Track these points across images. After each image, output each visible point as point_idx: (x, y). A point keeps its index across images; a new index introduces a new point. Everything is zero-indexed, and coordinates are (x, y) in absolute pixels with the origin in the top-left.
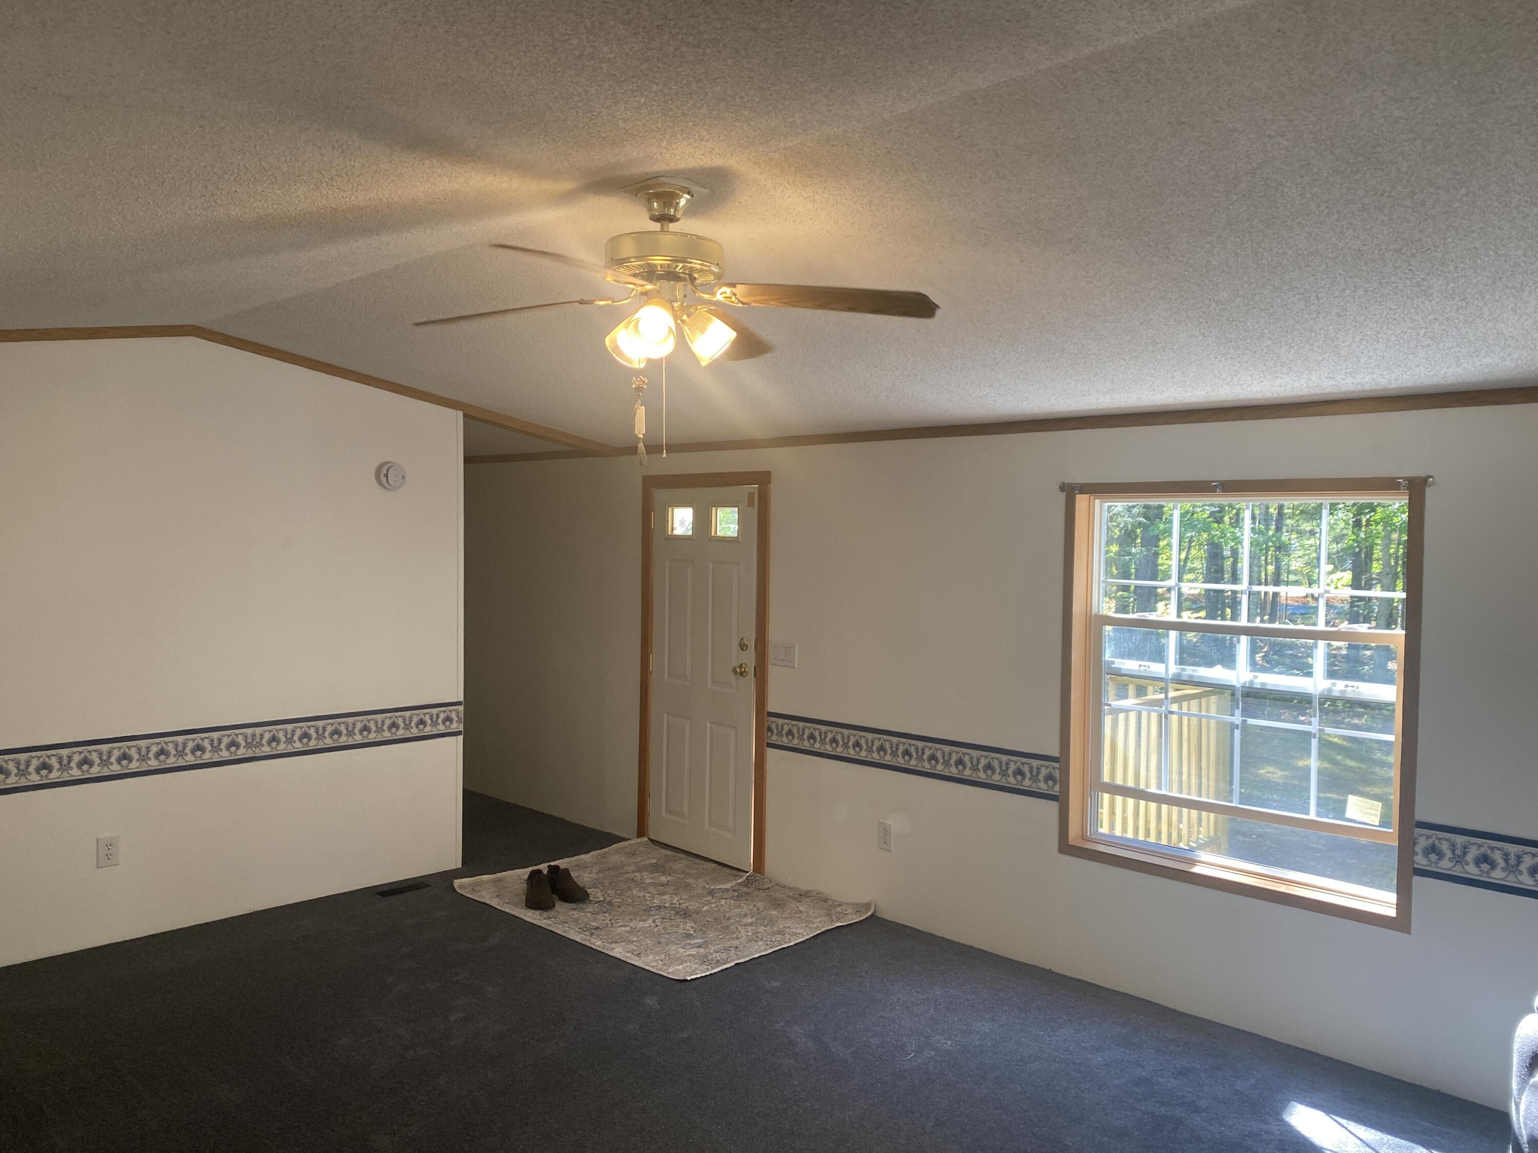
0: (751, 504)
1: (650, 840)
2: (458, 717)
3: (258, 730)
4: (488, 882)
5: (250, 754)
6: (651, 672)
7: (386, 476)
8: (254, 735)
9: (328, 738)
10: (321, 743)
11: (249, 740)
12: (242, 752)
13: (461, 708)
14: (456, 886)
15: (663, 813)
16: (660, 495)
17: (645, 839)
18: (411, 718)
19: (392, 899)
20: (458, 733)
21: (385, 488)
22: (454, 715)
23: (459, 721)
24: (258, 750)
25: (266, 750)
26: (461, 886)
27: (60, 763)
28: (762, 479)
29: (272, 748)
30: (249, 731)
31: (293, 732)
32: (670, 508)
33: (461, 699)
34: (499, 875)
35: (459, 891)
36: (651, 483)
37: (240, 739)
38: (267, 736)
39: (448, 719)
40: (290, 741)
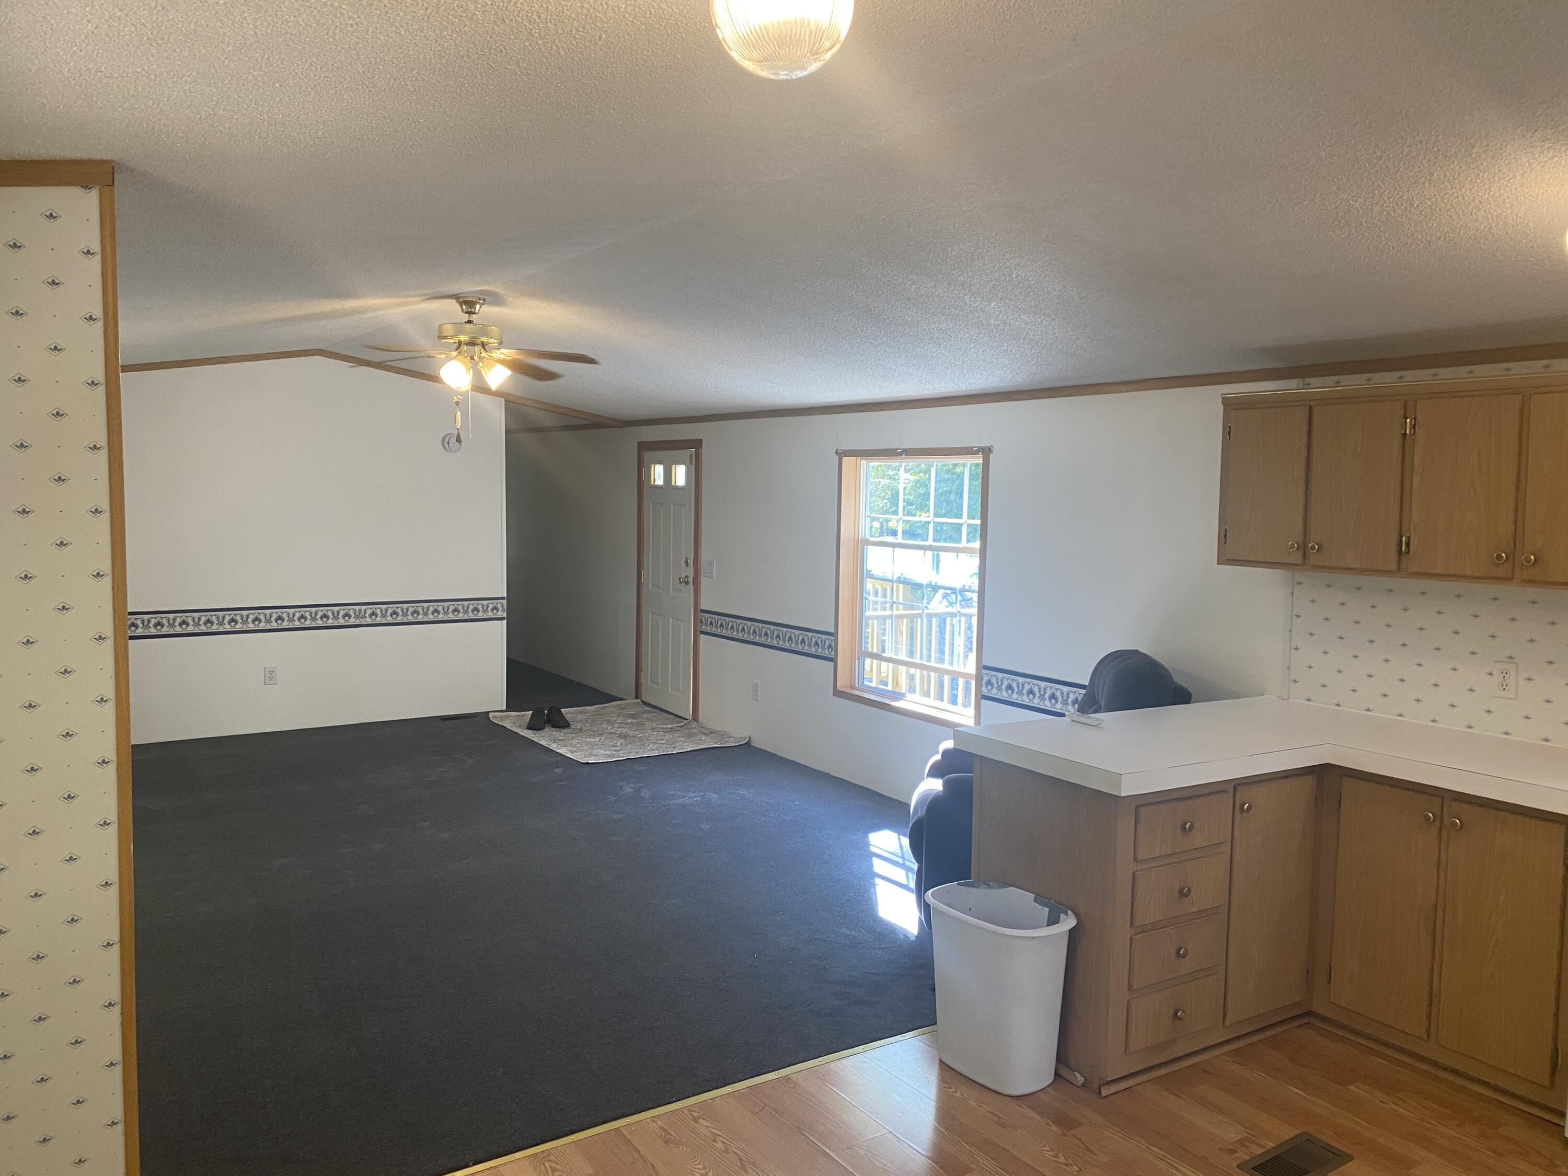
0: (691, 463)
1: (642, 701)
2: (502, 607)
3: (363, 608)
4: (514, 716)
5: (358, 622)
6: (643, 583)
7: (448, 443)
8: (360, 611)
9: (410, 616)
10: (405, 618)
11: (357, 613)
12: (352, 621)
13: (505, 602)
14: (490, 716)
15: (649, 682)
16: (647, 455)
17: (639, 701)
18: (468, 606)
19: (447, 722)
20: (502, 619)
21: (446, 450)
22: (499, 606)
23: (503, 610)
24: (363, 620)
25: (368, 620)
26: (494, 717)
27: (242, 619)
28: (697, 444)
29: (372, 619)
30: (357, 608)
31: (387, 610)
32: (652, 466)
33: (505, 595)
34: (523, 713)
35: (491, 719)
36: (644, 446)
37: (352, 613)
38: (369, 612)
39: (495, 608)
40: (384, 616)
